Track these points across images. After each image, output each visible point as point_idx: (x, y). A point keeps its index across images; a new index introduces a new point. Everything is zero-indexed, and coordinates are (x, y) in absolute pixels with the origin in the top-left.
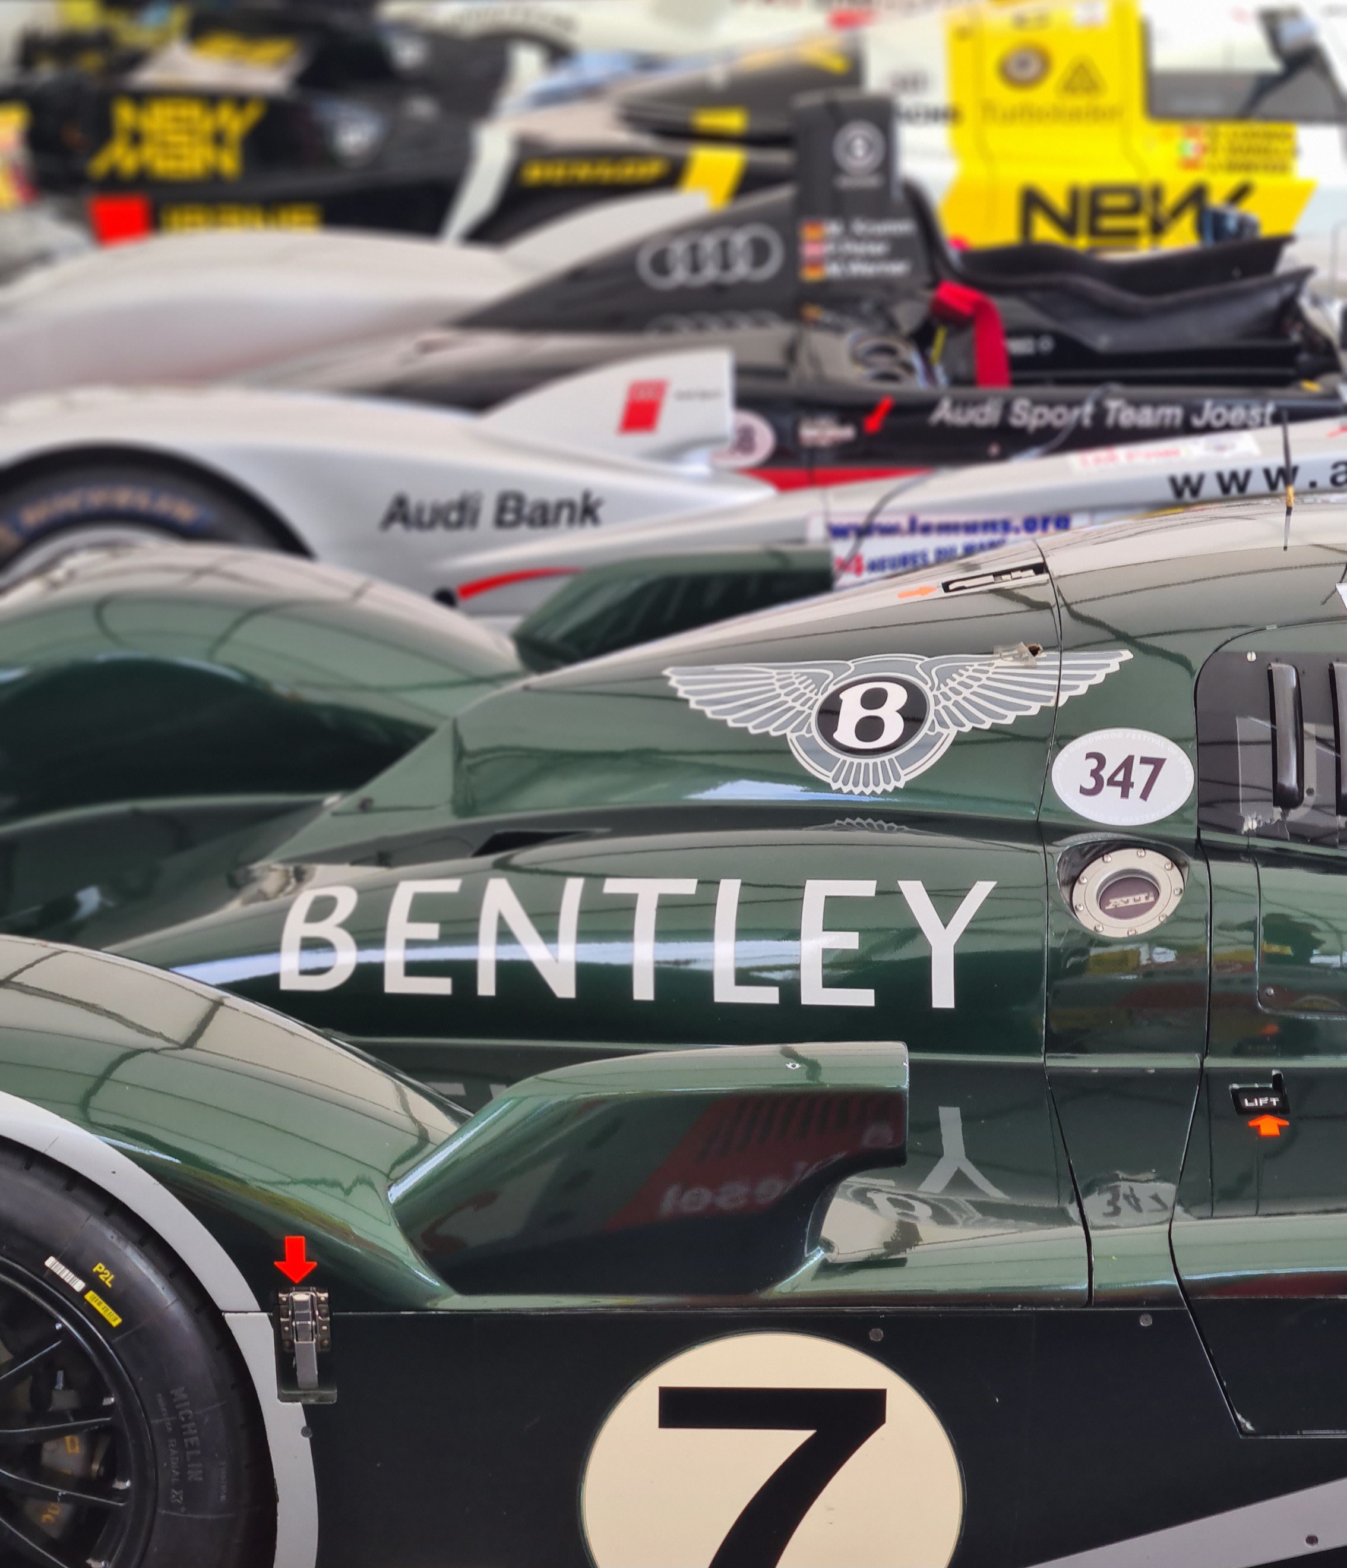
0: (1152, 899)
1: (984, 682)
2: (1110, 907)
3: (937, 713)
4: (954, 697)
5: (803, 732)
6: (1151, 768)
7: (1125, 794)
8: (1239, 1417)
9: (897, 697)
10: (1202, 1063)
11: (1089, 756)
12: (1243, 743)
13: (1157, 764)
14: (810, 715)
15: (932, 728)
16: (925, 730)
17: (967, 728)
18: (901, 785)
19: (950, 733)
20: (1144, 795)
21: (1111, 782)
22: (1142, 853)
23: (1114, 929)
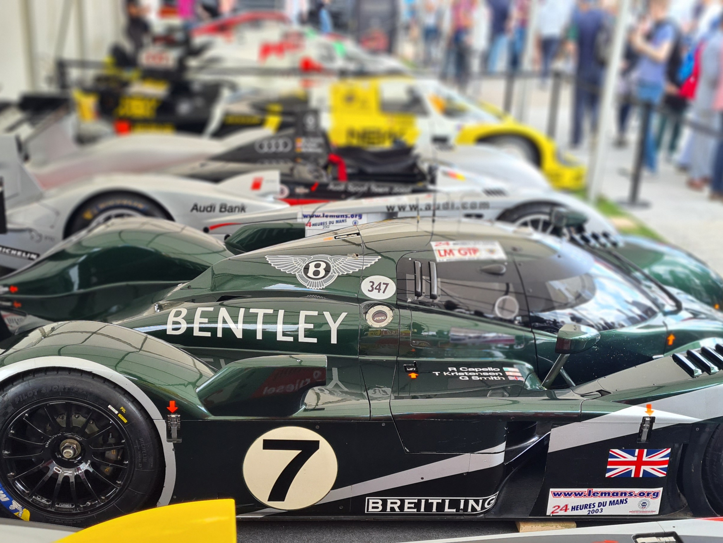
0: (385, 318)
1: (345, 262)
2: (375, 320)
3: (333, 270)
4: (337, 266)
5: (300, 273)
6: (385, 285)
7: (379, 292)
8: (406, 448)
9: (323, 265)
10: (397, 359)
11: (371, 282)
12: (408, 280)
13: (387, 285)
14: (301, 269)
15: (332, 274)
16: (330, 274)
17: (341, 274)
18: (324, 287)
19: (337, 275)
20: (384, 292)
21: (376, 289)
22: (383, 306)
23: (376, 325)
